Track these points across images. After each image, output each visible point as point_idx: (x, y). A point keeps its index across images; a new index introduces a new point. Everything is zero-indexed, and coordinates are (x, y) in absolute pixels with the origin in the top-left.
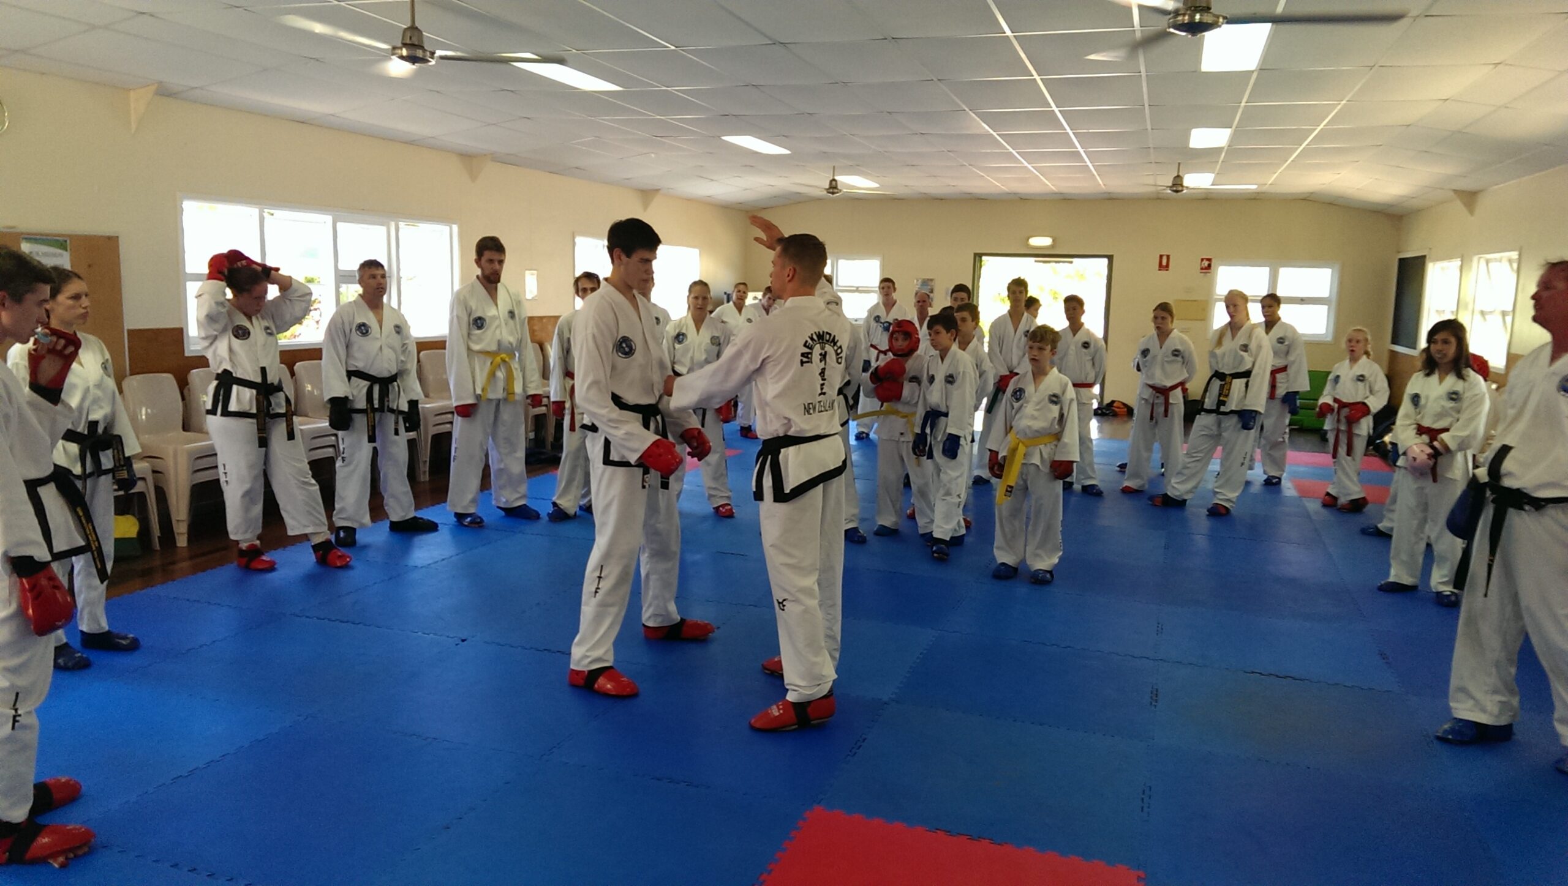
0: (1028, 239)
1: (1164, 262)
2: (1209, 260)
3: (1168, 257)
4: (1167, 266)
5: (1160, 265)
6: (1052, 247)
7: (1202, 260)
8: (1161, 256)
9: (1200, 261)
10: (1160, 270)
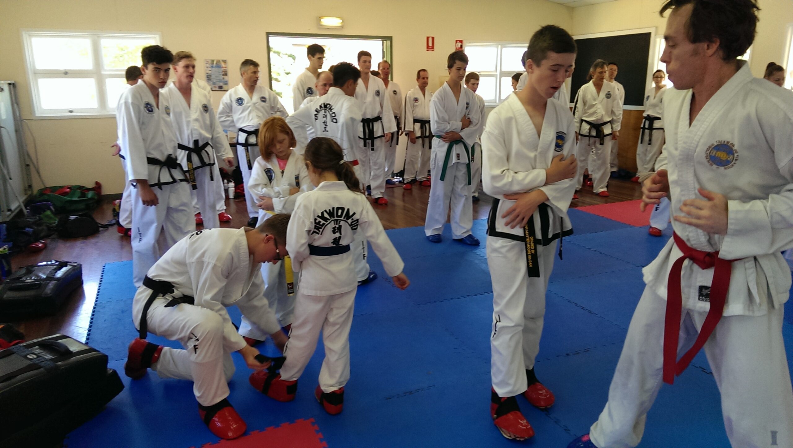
0: (319, 19)
1: (430, 45)
2: (461, 41)
3: (433, 38)
4: (433, 47)
5: (428, 46)
6: (342, 27)
7: (457, 41)
8: (428, 38)
9: (455, 42)
10: (428, 50)
